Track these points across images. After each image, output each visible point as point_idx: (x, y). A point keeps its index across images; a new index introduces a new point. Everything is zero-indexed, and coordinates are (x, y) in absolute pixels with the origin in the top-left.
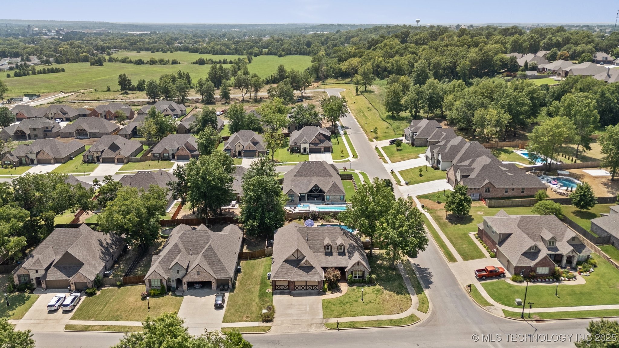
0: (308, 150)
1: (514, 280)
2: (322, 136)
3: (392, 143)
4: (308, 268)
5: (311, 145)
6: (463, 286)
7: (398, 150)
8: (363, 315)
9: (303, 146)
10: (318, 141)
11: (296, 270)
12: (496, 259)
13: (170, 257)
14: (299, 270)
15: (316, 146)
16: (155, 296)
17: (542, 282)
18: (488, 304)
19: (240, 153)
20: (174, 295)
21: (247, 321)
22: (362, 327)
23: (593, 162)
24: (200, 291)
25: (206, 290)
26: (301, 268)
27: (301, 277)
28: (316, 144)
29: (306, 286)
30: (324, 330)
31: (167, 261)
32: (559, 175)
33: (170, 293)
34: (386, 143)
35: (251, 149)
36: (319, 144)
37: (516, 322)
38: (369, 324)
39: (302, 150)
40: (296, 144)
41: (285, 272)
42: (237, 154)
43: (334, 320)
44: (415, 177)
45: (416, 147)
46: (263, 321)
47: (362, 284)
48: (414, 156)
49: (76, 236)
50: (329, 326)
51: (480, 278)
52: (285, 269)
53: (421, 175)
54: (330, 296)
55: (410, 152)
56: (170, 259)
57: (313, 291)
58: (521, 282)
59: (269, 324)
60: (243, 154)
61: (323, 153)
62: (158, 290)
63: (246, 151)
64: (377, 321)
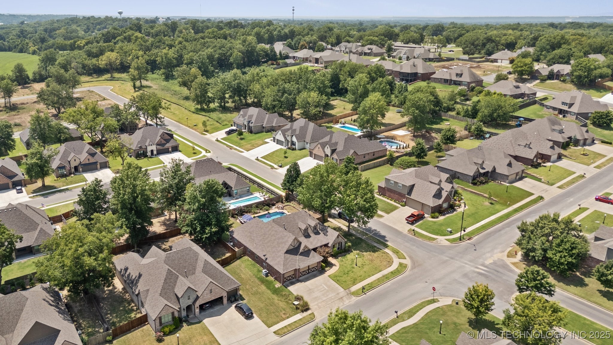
0: (155, 152)
1: (433, 217)
2: (166, 135)
3: (229, 133)
4: (306, 253)
5: (158, 147)
6: (405, 232)
7: (242, 139)
8: (369, 276)
9: (149, 149)
10: (163, 142)
11: (298, 257)
12: (406, 207)
13: (169, 286)
14: (301, 257)
15: (163, 146)
16: (171, 333)
17: (447, 214)
18: (434, 239)
19: (76, 168)
20: (190, 324)
21: (288, 318)
22: (378, 286)
23: (392, 126)
24: (211, 310)
25: (217, 308)
26: (302, 254)
27: (305, 262)
28: (163, 145)
29: (309, 269)
30: (354, 299)
31: (168, 291)
32: (380, 138)
33: (184, 324)
34: (221, 134)
35: (90, 162)
36: (165, 144)
37: (459, 245)
38: (380, 281)
39: (149, 154)
40: (141, 147)
41: (290, 263)
42: (73, 170)
43: (354, 288)
44: (282, 159)
45: (255, 133)
46: (303, 311)
47: (343, 254)
48: (261, 142)
49: (19, 302)
50: (355, 294)
51: (412, 223)
52: (289, 260)
53: (286, 157)
54: (330, 271)
55: (254, 139)
56: (170, 287)
57: (314, 272)
58: (437, 217)
59: (309, 312)
60: (81, 170)
61: (171, 153)
62: (171, 325)
63: (85, 165)
64: (383, 276)
